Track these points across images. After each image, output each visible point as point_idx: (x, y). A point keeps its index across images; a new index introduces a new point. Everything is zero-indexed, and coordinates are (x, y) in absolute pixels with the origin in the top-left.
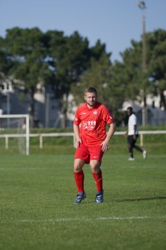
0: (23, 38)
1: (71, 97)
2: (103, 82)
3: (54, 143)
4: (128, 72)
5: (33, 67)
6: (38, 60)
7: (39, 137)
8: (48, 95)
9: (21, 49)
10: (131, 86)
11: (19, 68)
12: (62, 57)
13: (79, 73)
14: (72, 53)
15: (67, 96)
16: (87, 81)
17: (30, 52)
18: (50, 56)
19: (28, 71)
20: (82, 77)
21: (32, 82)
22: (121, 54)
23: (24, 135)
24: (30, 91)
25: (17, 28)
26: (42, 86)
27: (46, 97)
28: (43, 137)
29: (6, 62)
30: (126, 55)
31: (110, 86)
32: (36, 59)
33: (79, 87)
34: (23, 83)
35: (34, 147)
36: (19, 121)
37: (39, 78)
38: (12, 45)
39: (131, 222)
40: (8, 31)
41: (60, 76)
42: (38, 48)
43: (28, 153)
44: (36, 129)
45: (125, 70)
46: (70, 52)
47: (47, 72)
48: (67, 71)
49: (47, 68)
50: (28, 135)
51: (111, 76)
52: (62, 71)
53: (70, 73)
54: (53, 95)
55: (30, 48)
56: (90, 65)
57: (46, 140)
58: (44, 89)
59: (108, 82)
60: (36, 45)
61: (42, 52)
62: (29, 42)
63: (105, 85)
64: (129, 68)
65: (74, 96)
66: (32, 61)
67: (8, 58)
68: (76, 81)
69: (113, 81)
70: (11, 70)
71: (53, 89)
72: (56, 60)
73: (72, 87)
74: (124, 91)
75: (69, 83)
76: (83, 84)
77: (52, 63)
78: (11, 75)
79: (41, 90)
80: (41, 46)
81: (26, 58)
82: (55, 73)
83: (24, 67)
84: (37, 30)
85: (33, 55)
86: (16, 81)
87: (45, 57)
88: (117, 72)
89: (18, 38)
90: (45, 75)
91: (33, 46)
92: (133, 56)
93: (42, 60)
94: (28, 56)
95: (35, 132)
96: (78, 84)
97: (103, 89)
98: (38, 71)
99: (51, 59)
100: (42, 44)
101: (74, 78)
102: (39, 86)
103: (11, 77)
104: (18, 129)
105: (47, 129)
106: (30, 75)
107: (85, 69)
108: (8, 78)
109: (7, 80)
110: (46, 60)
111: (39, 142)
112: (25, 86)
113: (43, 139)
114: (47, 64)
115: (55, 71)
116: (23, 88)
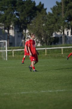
0: (3, 2)
1: (27, 31)
2: (43, 23)
3: (20, 54)
4: (55, 17)
5: (8, 17)
6: (10, 13)
7: (12, 51)
8: (16, 30)
9: (2, 7)
10: (56, 25)
11: (1, 17)
12: (22, 11)
13: (31, 19)
14: (28, 9)
15: (25, 31)
16: (35, 23)
17: (7, 9)
18: (17, 11)
19: (6, 19)
20: (32, 21)
22: (51, 9)
23: (5, 51)
24: (7, 28)
27: (15, 31)
30: (54, 9)
31: (46, 25)
32: (9, 12)
33: (31, 26)
34: (3, 24)
35: (10, 56)
36: (2, 44)
37: (12, 22)
39: (57, 93)
41: (22, 20)
42: (11, 7)
43: (7, 59)
44: (10, 47)
45: (53, 17)
46: (26, 8)
48: (25, 18)
49: (15, 17)
50: (6, 51)
51: (46, 20)
52: (22, 18)
53: (26, 19)
54: (18, 30)
55: (7, 7)
56: (36, 15)
57: (15, 52)
58: (14, 27)
59: (45, 23)
60: (9, 5)
61: (12, 9)
62: (6, 4)
63: (44, 25)
64: (55, 16)
65: (29, 30)
66: (8, 13)
68: (29, 23)
69: (47, 22)
71: (18, 27)
72: (19, 13)
73: (28, 26)
74: (53, 27)
75: (26, 24)
76: (33, 24)
77: (17, 14)
79: (12, 28)
80: (12, 6)
81: (4, 12)
82: (19, 19)
83: (3, 17)
85: (8, 10)
87: (14, 11)
88: (50, 18)
90: (14, 20)
91: (8, 6)
92: (57, 10)
93: (13, 13)
94: (6, 11)
95: (10, 49)
96: (31, 24)
97: (43, 27)
99: (17, 12)
100: (12, 5)
101: (29, 21)
102: (11, 26)
104: (2, 48)
105: (16, 47)
107: (34, 17)
110: (15, 13)
111: (12, 54)
112: (4, 26)
113: (14, 52)
114: (15, 15)
115: (19, 18)
116: (4, 27)
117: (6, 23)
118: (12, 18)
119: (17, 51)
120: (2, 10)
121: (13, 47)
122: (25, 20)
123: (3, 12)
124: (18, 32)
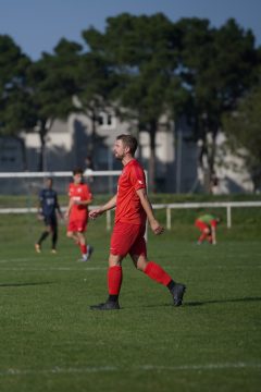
0: (137, 34)
1: (221, 138)
5: (155, 85)
6: (162, 73)
7: (165, 209)
8: (180, 134)
9: (132, 53)
11: (129, 86)
12: (205, 66)
13: (237, 94)
14: (225, 59)
15: (214, 137)
16: (251, 108)
17: (149, 59)
18: (185, 66)
19: (144, 92)
20: (241, 101)
21: (151, 111)
24: (148, 126)
25: (126, 15)
26: (169, 118)
27: (176, 137)
28: (172, 210)
29: (106, 77)
32: (158, 70)
33: (235, 119)
34: (136, 113)
37: (165, 105)
38: (117, 46)
40: (109, 20)
41: (202, 99)
44: (160, 195)
46: (220, 56)
47: (178, 93)
48: (214, 91)
49: (178, 86)
52: (205, 91)
53: (219, 95)
54: (189, 134)
55: (149, 51)
57: (177, 214)
58: (172, 123)
60: (158, 45)
61: (170, 57)
62: (148, 41)
65: (227, 136)
66: (151, 74)
67: (110, 69)
68: (229, 108)
70: (114, 91)
71: (189, 123)
72: (194, 72)
73: (224, 120)
75: (218, 113)
76: (244, 114)
77: (188, 78)
78: (114, 99)
79: (167, 126)
80: (169, 48)
81: (141, 69)
82: (194, 95)
83: (137, 86)
84: (162, 17)
85: (154, 64)
86: (123, 110)
87: (175, 66)
89: (128, 33)
90: (175, 99)
91: (153, 47)
93: (169, 71)
94: (145, 65)
95: (158, 201)
96: (235, 114)
98: (161, 92)
99: (186, 70)
100: (170, 44)
101: (227, 103)
102: (163, 119)
103: (115, 104)
105: (178, 195)
106: (148, 100)
107: (247, 87)
108: (109, 105)
109: (107, 109)
110: (178, 72)
111: (165, 218)
112: (139, 118)
113: (172, 214)
114: (180, 79)
115: (192, 91)
116: (136, 122)
117: (146, 107)
118: (168, 91)
119: (184, 210)
120: (133, 63)
121: (168, 196)
122: (215, 98)
123: (135, 70)
124: (186, 140)
